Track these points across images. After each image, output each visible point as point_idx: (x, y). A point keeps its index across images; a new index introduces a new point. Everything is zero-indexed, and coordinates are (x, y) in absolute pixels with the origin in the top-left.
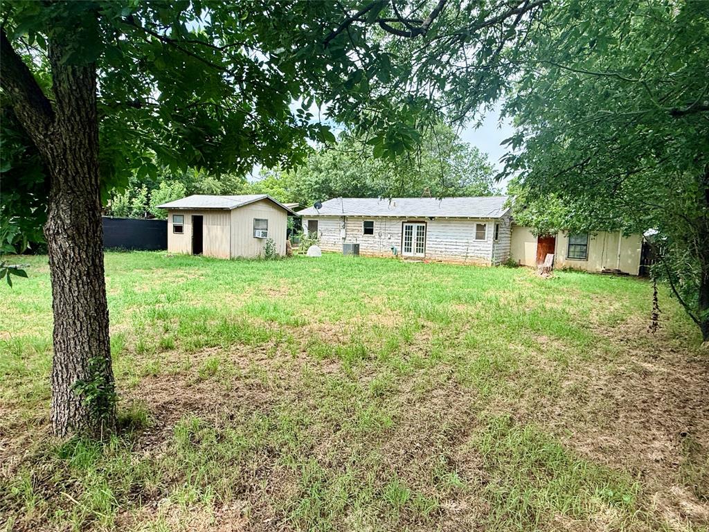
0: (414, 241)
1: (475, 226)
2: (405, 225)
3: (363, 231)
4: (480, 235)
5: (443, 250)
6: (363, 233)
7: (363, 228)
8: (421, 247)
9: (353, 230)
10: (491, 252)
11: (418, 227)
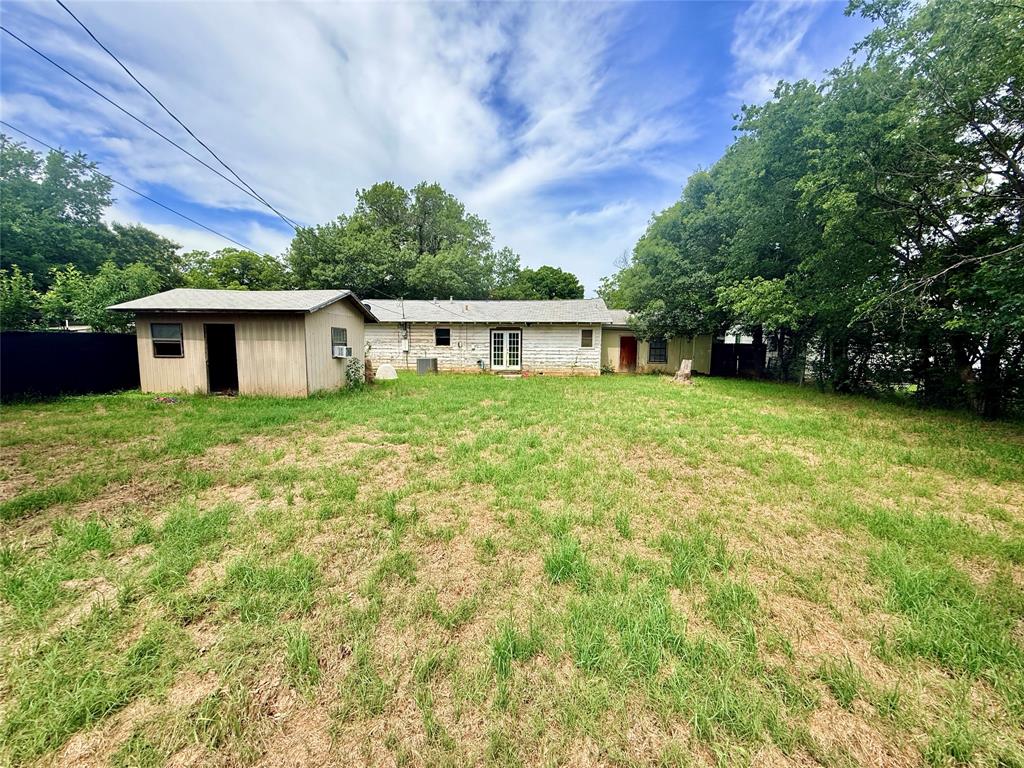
0: (506, 352)
1: (581, 332)
2: (493, 332)
3: (435, 341)
4: (587, 342)
5: (544, 360)
6: (434, 344)
7: (434, 338)
8: (515, 359)
9: (420, 341)
10: (599, 360)
11: (510, 335)
